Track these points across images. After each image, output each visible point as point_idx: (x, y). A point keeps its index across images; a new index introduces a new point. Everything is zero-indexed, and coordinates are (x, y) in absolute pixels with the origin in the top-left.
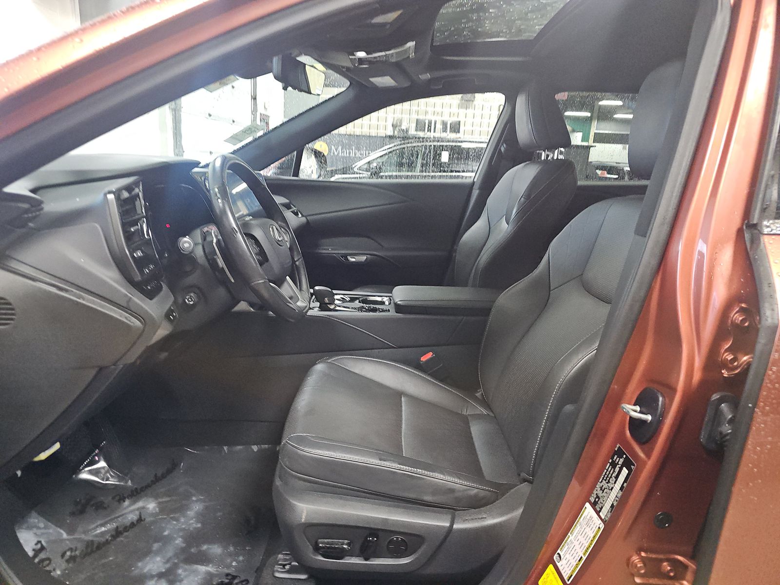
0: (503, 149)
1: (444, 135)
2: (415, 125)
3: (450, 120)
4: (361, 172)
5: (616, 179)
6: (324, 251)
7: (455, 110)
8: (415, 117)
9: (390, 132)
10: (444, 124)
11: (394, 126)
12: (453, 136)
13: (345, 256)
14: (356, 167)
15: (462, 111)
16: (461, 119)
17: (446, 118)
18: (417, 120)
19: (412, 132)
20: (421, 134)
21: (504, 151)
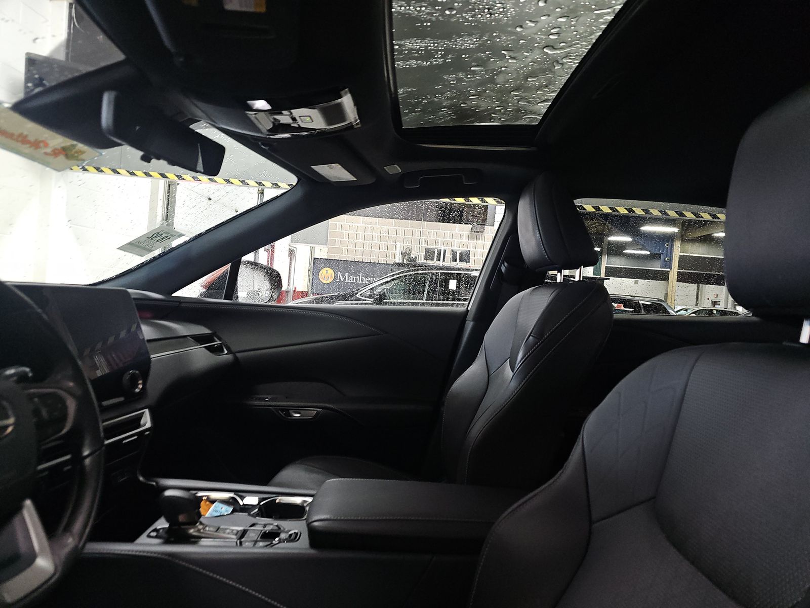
0: (503, 269)
1: (453, 264)
2: (423, 254)
3: (459, 250)
4: (363, 298)
5: (633, 311)
6: (257, 403)
7: (464, 240)
8: (424, 246)
9: (398, 259)
10: (454, 254)
11: (403, 254)
12: (463, 265)
13: (287, 411)
14: (359, 294)
15: (472, 243)
16: (471, 249)
17: (455, 248)
18: (426, 249)
19: (421, 260)
20: (430, 263)
21: (506, 271)
